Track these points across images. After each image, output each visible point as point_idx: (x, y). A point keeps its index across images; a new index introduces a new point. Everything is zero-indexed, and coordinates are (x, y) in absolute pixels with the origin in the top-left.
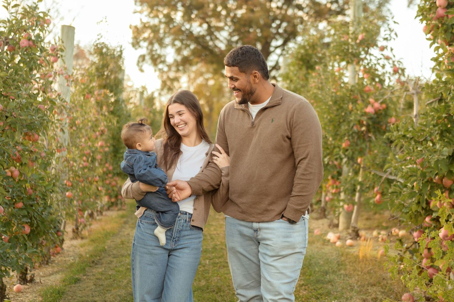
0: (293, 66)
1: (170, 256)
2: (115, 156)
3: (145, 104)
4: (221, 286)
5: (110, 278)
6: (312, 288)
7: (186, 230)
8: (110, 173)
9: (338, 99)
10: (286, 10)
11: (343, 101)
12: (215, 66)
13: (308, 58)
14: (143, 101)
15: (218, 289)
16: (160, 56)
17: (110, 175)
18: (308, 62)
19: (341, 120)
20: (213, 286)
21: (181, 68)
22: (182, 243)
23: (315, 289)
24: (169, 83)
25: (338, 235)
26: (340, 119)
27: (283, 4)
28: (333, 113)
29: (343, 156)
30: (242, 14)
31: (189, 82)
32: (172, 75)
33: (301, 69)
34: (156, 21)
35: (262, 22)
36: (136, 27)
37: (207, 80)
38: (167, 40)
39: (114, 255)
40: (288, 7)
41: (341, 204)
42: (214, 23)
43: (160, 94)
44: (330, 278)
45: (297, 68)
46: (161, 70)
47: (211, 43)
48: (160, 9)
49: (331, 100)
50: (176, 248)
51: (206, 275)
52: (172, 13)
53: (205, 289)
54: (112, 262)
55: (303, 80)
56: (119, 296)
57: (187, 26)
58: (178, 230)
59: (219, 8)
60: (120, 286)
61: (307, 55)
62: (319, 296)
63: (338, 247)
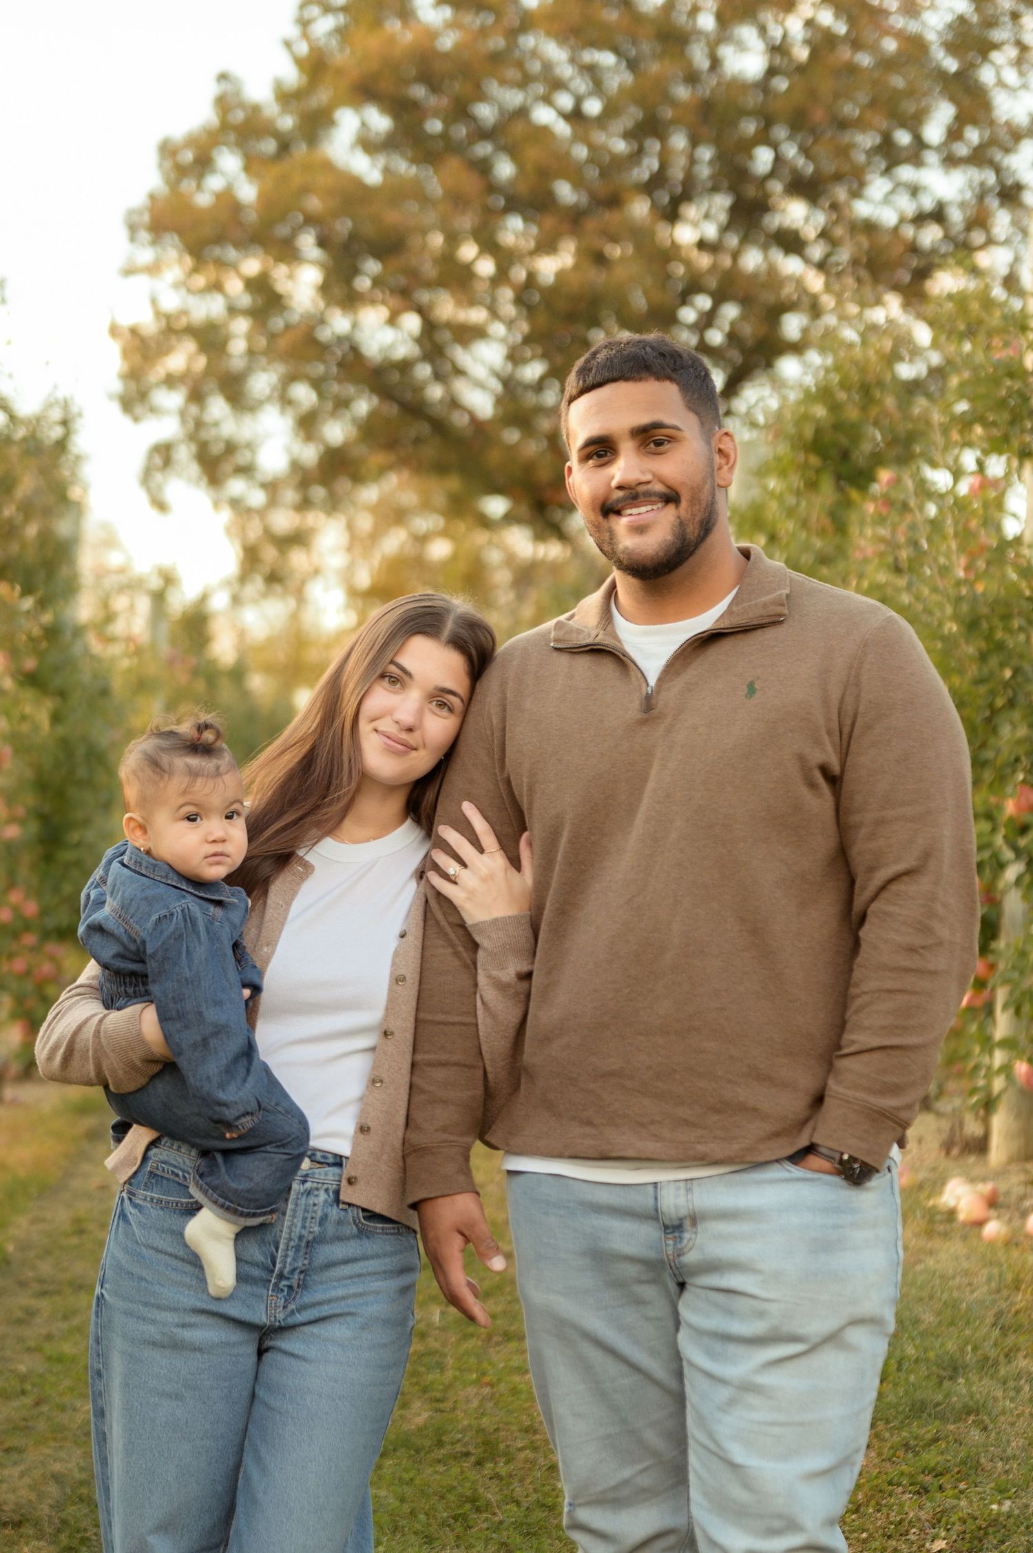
0: (783, 474)
1: (268, 1357)
2: (48, 858)
3: (173, 642)
4: (497, 1430)
5: (23, 1392)
6: (896, 1439)
7: (340, 1239)
8: (27, 927)
9: (985, 610)
10: (736, 256)
11: (1006, 618)
12: (454, 483)
13: (844, 441)
14: (164, 629)
15: (486, 1443)
16: (231, 448)
17: (30, 939)
18: (845, 455)
19: (1000, 702)
20: (464, 1431)
21: (319, 492)
22: (319, 1296)
23: (907, 1446)
24: (269, 554)
25: (986, 1188)
26: (993, 693)
27: (724, 230)
28: (961, 672)
29: (1008, 854)
30: (560, 275)
31: (350, 549)
32: (283, 520)
33: (812, 485)
34: (211, 308)
35: (639, 302)
36: (134, 331)
37: (422, 539)
38: (262, 382)
39: (41, 1281)
40: (745, 240)
41: (999, 1057)
42: (447, 308)
43: (236, 600)
44: (972, 1396)
45: (796, 480)
46: (235, 503)
47: (435, 392)
48: (231, 253)
49: (955, 617)
50: (290, 1321)
51: (430, 1377)
52: (280, 273)
53: (427, 1443)
54: (31, 1313)
55: (822, 532)
56: (57, 1478)
57: (339, 323)
58: (301, 1238)
59: (468, 251)
60: (62, 1428)
61: (838, 426)
62: (928, 1479)
63: (991, 1244)
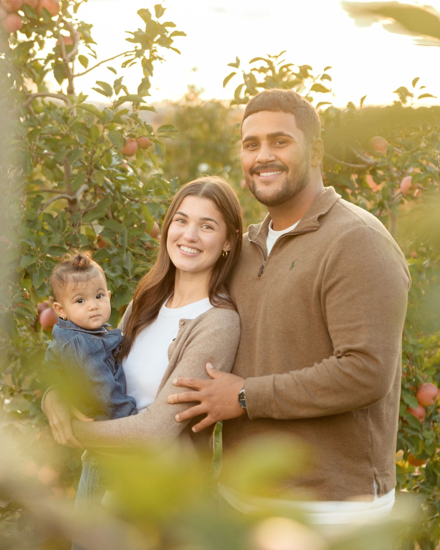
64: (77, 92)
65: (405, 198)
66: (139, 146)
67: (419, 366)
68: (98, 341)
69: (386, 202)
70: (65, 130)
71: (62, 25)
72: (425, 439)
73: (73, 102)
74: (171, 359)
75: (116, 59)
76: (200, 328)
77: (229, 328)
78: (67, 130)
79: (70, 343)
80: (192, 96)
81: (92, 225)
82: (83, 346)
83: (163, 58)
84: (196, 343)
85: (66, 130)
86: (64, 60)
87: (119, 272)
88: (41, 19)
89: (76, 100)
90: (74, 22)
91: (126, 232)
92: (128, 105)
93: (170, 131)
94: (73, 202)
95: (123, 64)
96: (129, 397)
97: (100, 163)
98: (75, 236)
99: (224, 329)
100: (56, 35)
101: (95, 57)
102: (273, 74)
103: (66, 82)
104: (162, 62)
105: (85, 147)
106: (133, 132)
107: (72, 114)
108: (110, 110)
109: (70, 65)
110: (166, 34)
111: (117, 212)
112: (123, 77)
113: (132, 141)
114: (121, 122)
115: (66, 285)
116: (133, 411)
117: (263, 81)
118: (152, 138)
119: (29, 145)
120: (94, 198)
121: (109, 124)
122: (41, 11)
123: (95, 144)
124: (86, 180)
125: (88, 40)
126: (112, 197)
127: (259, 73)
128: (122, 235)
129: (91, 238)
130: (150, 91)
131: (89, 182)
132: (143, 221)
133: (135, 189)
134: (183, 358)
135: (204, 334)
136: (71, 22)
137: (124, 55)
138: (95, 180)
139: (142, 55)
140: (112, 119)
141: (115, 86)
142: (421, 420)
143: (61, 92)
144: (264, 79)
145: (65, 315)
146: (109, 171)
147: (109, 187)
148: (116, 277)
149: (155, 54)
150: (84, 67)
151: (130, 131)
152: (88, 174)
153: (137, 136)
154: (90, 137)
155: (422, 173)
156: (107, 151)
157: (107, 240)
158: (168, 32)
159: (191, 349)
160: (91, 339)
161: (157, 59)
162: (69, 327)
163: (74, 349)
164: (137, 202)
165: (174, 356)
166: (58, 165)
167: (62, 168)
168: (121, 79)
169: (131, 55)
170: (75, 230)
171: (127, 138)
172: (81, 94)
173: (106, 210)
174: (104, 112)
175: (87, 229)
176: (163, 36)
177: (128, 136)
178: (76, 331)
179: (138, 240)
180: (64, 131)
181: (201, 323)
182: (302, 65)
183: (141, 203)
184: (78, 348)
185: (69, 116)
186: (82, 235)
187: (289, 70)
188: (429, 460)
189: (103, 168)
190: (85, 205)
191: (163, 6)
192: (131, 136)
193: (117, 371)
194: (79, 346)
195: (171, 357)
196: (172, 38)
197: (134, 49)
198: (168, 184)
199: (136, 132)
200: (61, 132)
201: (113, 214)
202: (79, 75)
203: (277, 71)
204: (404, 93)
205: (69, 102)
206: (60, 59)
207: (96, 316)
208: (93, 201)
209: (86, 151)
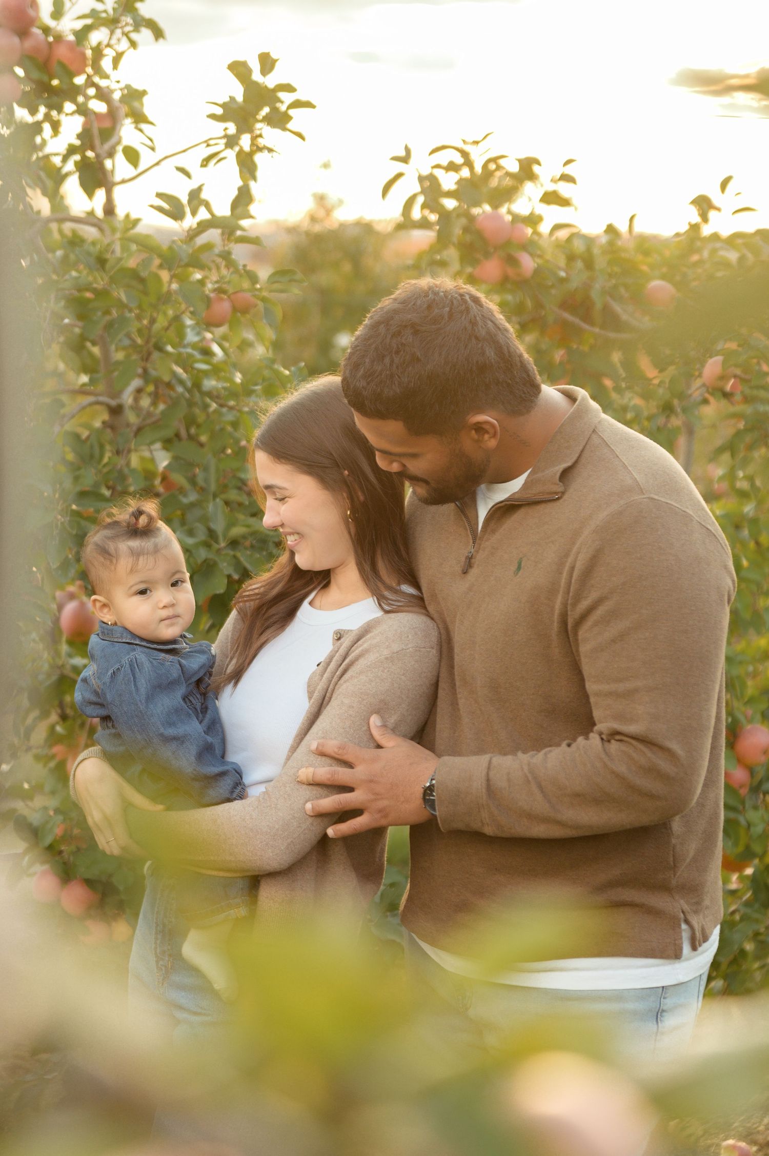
64: (120, 212)
65: (712, 394)
66: (235, 309)
67: (739, 694)
68: (172, 663)
69: (676, 402)
70: (101, 281)
71: (92, 91)
72: (749, 825)
73: (114, 230)
74: (313, 700)
75: (189, 151)
76: (365, 646)
77: (417, 649)
78: (105, 282)
79: (122, 667)
80: (321, 213)
81: (151, 452)
82: (146, 672)
83: (275, 149)
84: (357, 673)
85: (103, 281)
86: (97, 156)
87: (202, 535)
88: (55, 82)
89: (119, 226)
90: (114, 86)
91: (213, 462)
92: (213, 235)
93: (290, 281)
94: (116, 411)
95: (203, 160)
96: (228, 762)
97: (165, 340)
98: (120, 472)
99: (408, 651)
100: (82, 110)
101: (153, 149)
102: (471, 175)
103: (100, 194)
104: (272, 157)
105: (138, 311)
106: (225, 283)
107: (113, 252)
108: (181, 244)
109: (108, 164)
110: (278, 105)
111: (195, 427)
112: (203, 185)
113: (222, 299)
114: (201, 267)
115: (116, 563)
116: (238, 787)
117: (453, 187)
118: (257, 293)
119: (38, 309)
120: (154, 403)
121: (180, 270)
122: (55, 68)
123: (155, 307)
124: (140, 371)
125: (139, 118)
126: (187, 400)
127: (446, 173)
128: (206, 469)
129: (149, 475)
130: (253, 209)
131: (145, 375)
132: (243, 443)
133: (229, 385)
134: (332, 699)
135: (371, 657)
136: (108, 87)
137: (205, 145)
138: (155, 369)
139: (237, 144)
140: (186, 260)
141: (189, 202)
142: (743, 792)
143: (91, 213)
144: (455, 183)
145: (111, 617)
146: (180, 354)
147: (181, 382)
148: (197, 545)
149: (261, 142)
150: (131, 167)
151: (217, 282)
152: (142, 359)
153: (231, 291)
154: (146, 293)
155: (740, 349)
156: (177, 319)
157: (178, 478)
158: (282, 102)
159: (348, 684)
160: (158, 661)
161: (263, 151)
162: (120, 638)
163: (130, 678)
164: (231, 408)
165: (317, 695)
166: (88, 344)
167: (96, 350)
168: (200, 189)
169: (216, 144)
170: (121, 462)
171: (212, 295)
172: (127, 216)
173: (176, 424)
174: (170, 248)
175: (142, 459)
176: (275, 110)
177: (215, 290)
178: (131, 646)
179: (234, 477)
180: (100, 284)
181: (368, 636)
182: (522, 156)
183: (240, 411)
184: (137, 677)
185: (108, 256)
186: (133, 471)
187: (499, 167)
188: (756, 861)
189: (169, 348)
190: (138, 416)
191: (274, 56)
192: (220, 291)
193: (204, 717)
194: (139, 674)
195: (312, 696)
196: (291, 112)
197: (223, 134)
198: (287, 377)
199: (229, 282)
200: (95, 285)
201: (188, 430)
202: (123, 181)
203: (478, 169)
204: (705, 206)
205: (108, 232)
206: (90, 154)
207: (171, 618)
208: (152, 409)
209: (139, 318)
